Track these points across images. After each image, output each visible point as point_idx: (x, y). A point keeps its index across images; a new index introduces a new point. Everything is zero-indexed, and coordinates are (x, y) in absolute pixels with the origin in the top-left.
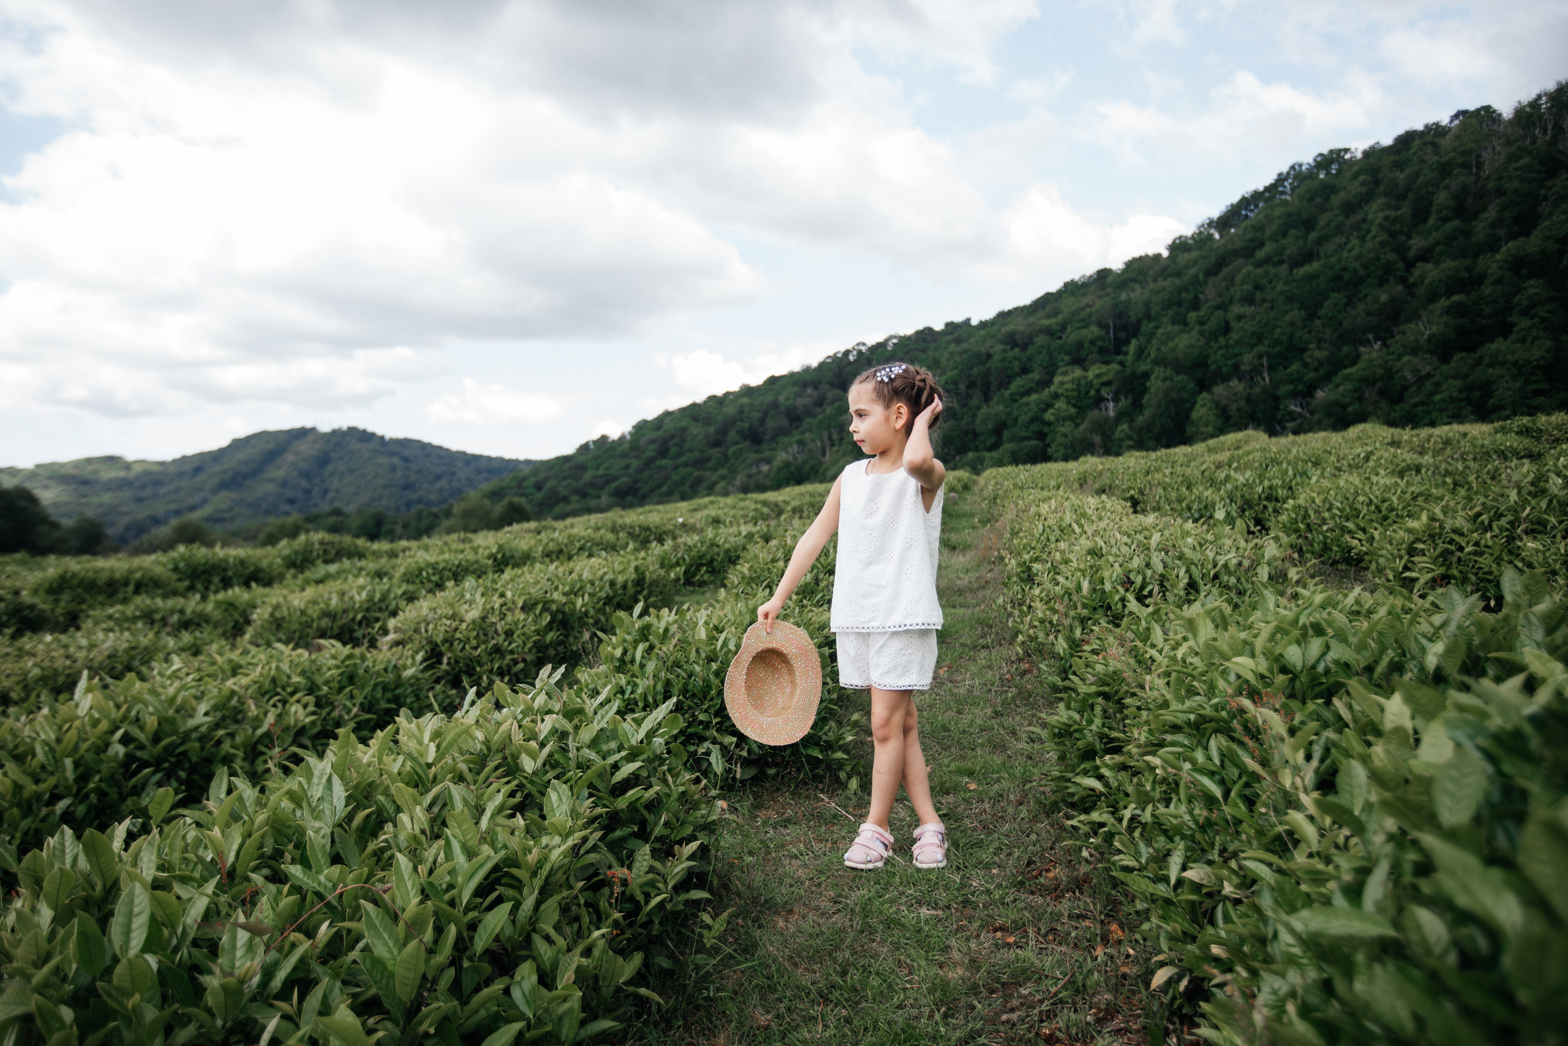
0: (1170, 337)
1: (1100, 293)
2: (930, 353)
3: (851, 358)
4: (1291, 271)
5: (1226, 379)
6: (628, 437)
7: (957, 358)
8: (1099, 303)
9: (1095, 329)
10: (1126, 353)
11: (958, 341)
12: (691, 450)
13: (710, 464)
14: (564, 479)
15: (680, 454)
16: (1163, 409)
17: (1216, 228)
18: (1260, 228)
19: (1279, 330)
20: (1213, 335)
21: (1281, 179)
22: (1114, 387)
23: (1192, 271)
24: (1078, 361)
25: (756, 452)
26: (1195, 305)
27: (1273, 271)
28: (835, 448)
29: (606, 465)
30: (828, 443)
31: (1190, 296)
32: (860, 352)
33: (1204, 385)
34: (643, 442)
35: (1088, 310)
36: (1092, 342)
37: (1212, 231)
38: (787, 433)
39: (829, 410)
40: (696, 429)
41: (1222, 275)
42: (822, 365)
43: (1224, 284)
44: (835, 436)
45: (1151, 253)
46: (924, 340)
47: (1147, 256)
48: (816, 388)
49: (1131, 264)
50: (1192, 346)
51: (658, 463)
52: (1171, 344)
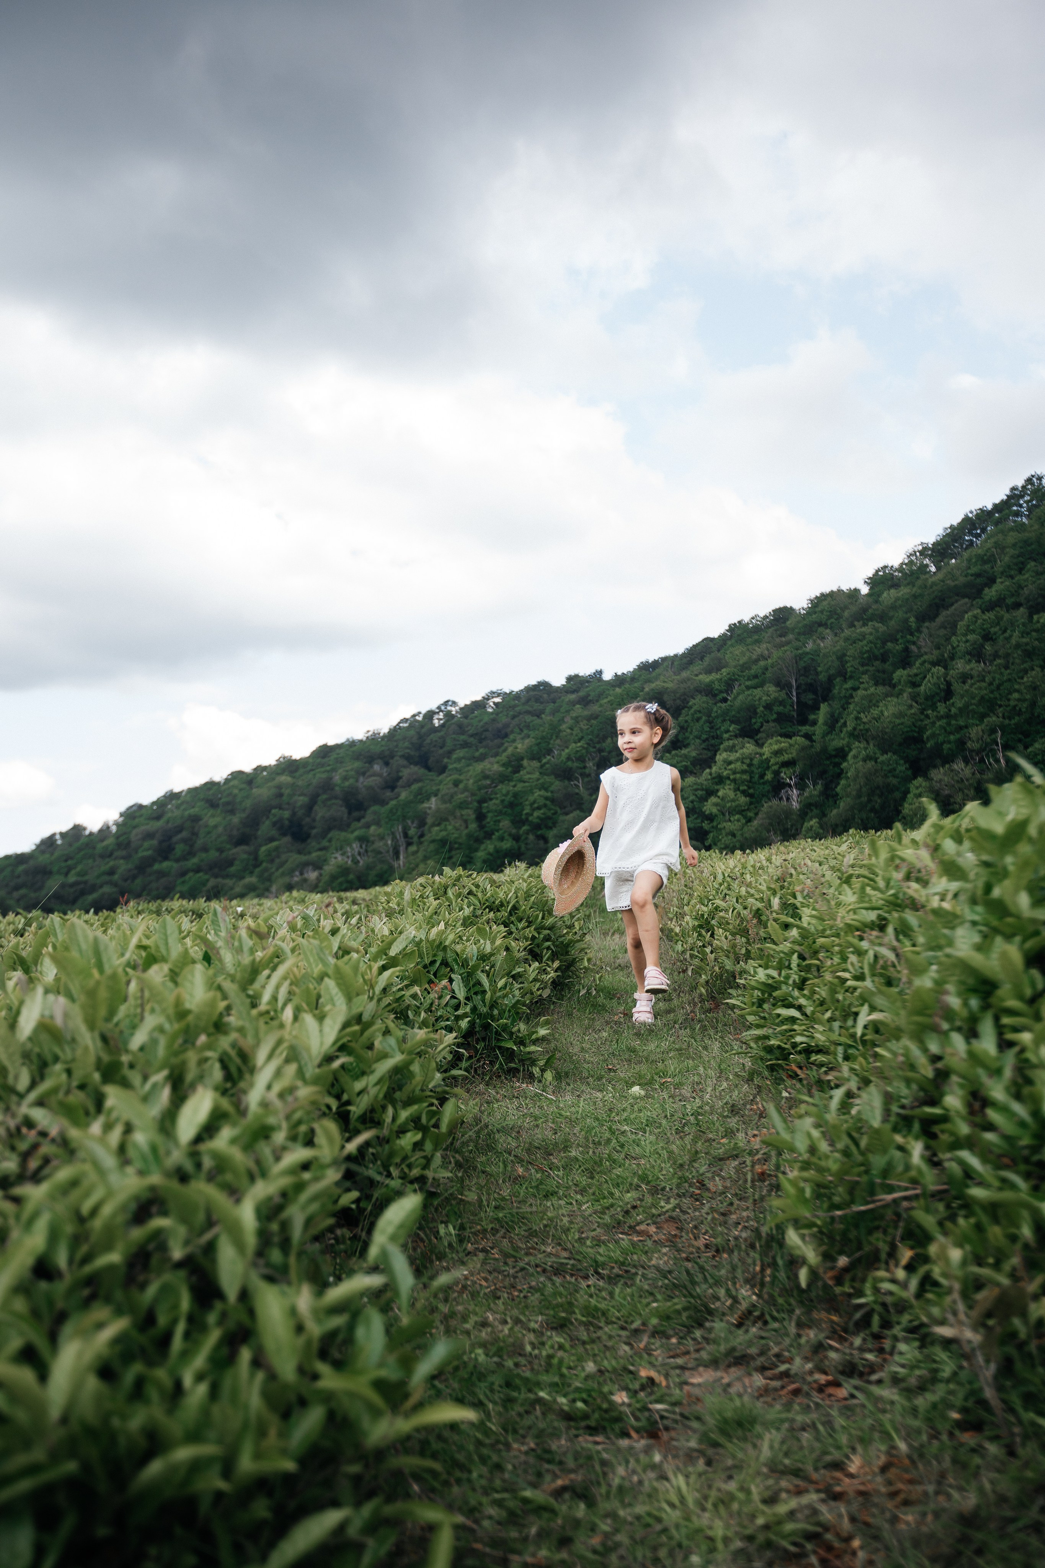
0: (872, 702)
1: (778, 640)
2: (546, 718)
3: (436, 723)
4: (1031, 617)
5: (947, 760)
6: (114, 829)
7: (583, 725)
8: (776, 654)
9: (771, 688)
10: (814, 723)
11: (585, 702)
12: (205, 849)
13: (232, 869)
14: (17, 888)
15: (191, 854)
16: (864, 799)
17: (931, 556)
18: (987, 559)
19: (1016, 695)
20: (931, 701)
21: (1015, 496)
22: (798, 769)
23: (900, 614)
24: (749, 732)
25: (300, 852)
26: (905, 661)
27: (1007, 616)
28: (413, 848)
29: (79, 868)
30: (402, 841)
31: (899, 648)
32: (448, 715)
33: (918, 769)
34: (135, 836)
35: (762, 663)
36: (768, 707)
37: (927, 561)
38: (344, 826)
39: (404, 795)
40: (213, 820)
41: (940, 619)
42: (394, 731)
43: (942, 632)
44: (412, 832)
45: (845, 588)
46: (538, 700)
47: (840, 591)
48: (387, 764)
49: (818, 602)
50: (901, 715)
51: (156, 867)
52: (875, 712)
